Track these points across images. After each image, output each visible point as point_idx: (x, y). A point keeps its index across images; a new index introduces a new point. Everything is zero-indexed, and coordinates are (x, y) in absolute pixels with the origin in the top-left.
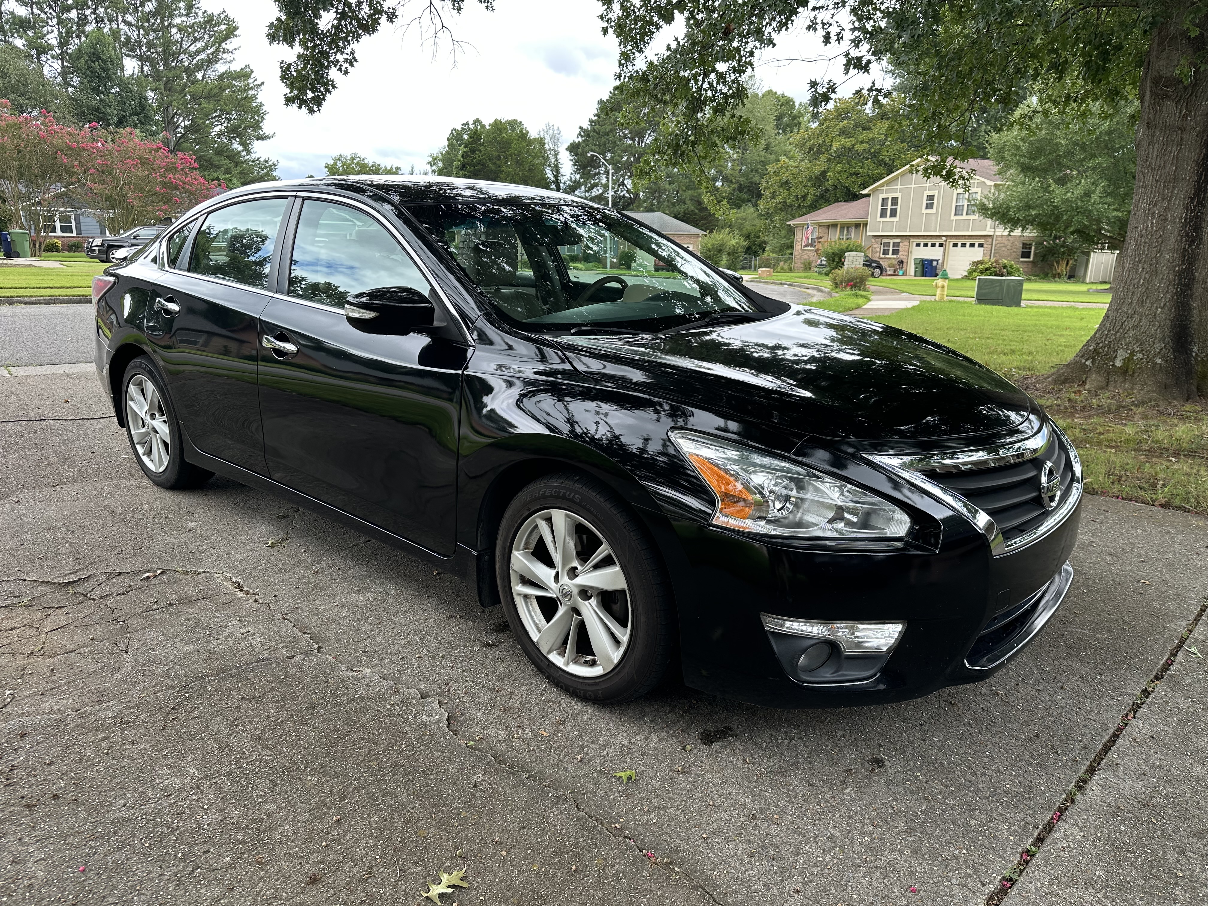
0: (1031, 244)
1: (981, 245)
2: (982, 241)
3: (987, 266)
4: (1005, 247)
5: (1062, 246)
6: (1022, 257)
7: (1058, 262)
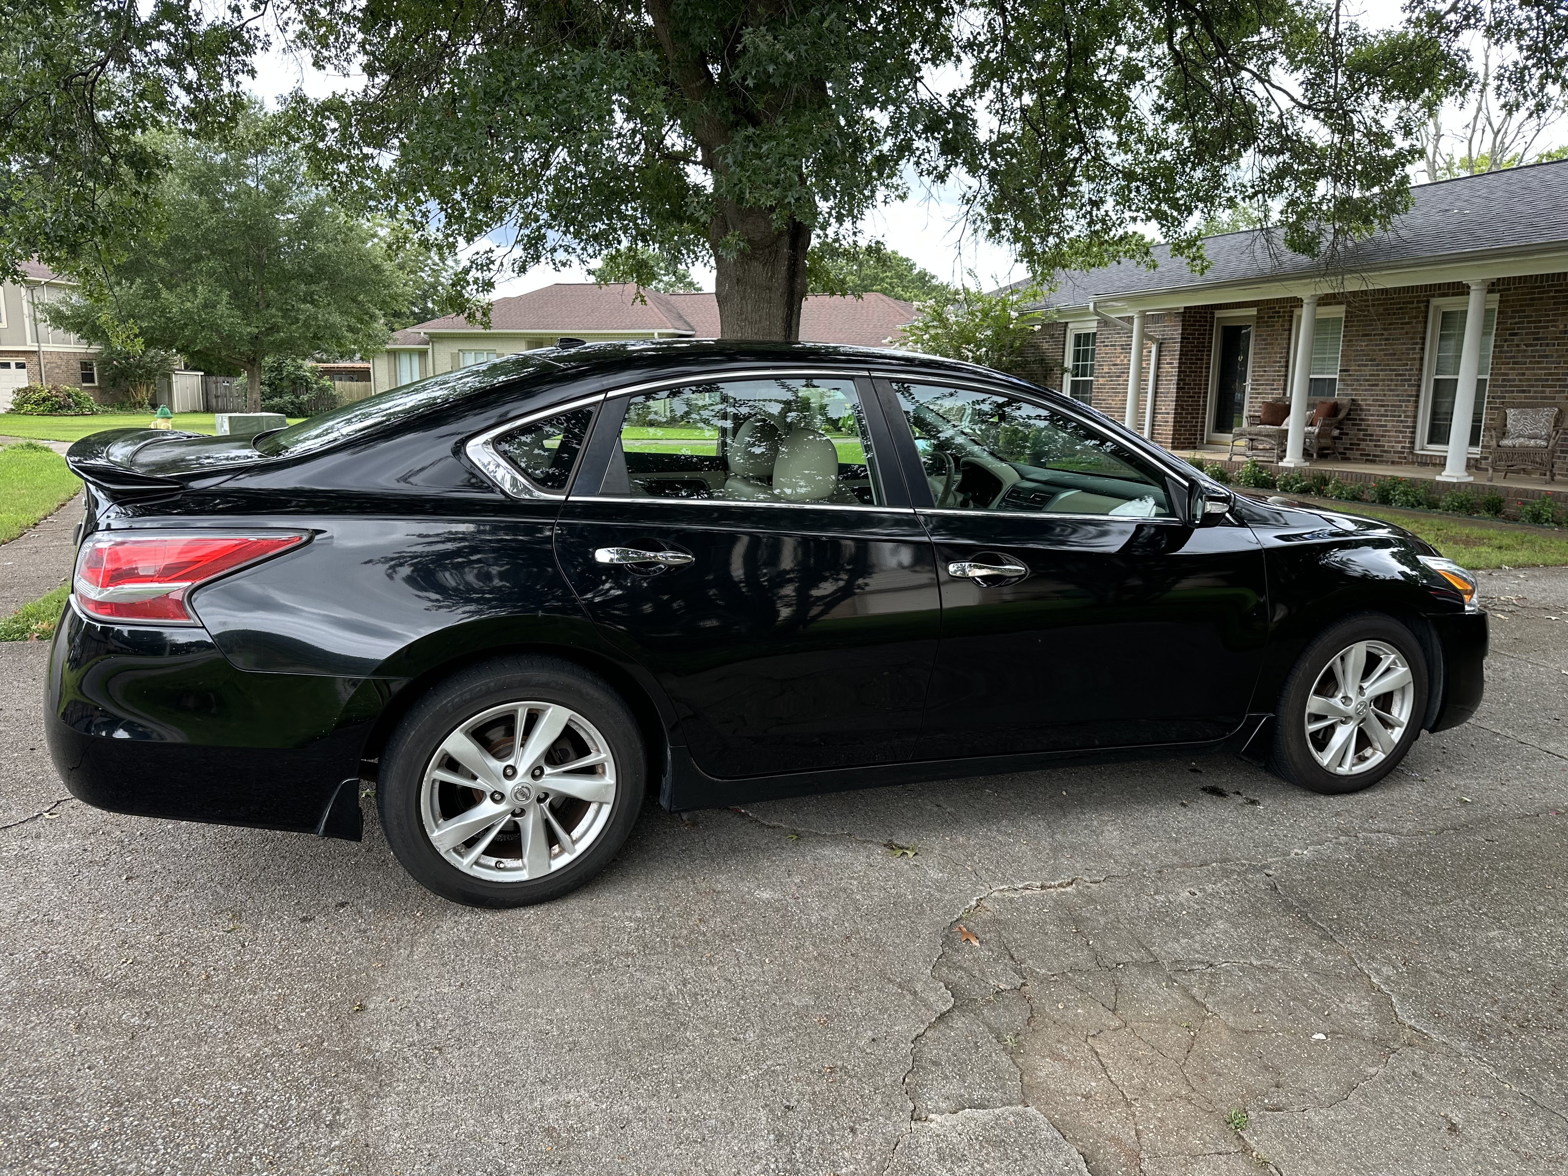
0: (91, 365)
1: (21, 366)
2: (21, 360)
3: (43, 394)
4: (58, 367)
5: (138, 366)
6: (84, 381)
7: (135, 388)
